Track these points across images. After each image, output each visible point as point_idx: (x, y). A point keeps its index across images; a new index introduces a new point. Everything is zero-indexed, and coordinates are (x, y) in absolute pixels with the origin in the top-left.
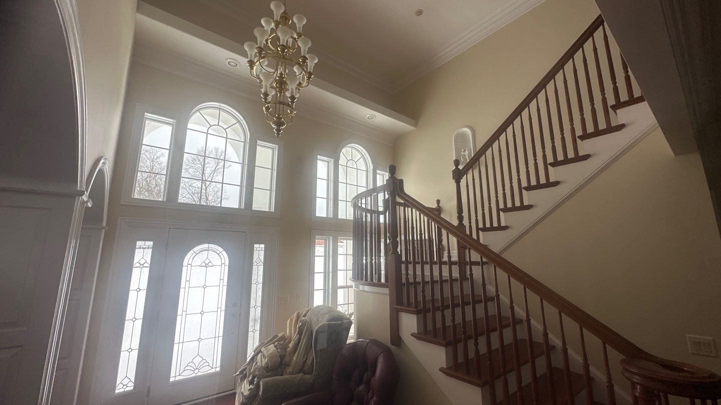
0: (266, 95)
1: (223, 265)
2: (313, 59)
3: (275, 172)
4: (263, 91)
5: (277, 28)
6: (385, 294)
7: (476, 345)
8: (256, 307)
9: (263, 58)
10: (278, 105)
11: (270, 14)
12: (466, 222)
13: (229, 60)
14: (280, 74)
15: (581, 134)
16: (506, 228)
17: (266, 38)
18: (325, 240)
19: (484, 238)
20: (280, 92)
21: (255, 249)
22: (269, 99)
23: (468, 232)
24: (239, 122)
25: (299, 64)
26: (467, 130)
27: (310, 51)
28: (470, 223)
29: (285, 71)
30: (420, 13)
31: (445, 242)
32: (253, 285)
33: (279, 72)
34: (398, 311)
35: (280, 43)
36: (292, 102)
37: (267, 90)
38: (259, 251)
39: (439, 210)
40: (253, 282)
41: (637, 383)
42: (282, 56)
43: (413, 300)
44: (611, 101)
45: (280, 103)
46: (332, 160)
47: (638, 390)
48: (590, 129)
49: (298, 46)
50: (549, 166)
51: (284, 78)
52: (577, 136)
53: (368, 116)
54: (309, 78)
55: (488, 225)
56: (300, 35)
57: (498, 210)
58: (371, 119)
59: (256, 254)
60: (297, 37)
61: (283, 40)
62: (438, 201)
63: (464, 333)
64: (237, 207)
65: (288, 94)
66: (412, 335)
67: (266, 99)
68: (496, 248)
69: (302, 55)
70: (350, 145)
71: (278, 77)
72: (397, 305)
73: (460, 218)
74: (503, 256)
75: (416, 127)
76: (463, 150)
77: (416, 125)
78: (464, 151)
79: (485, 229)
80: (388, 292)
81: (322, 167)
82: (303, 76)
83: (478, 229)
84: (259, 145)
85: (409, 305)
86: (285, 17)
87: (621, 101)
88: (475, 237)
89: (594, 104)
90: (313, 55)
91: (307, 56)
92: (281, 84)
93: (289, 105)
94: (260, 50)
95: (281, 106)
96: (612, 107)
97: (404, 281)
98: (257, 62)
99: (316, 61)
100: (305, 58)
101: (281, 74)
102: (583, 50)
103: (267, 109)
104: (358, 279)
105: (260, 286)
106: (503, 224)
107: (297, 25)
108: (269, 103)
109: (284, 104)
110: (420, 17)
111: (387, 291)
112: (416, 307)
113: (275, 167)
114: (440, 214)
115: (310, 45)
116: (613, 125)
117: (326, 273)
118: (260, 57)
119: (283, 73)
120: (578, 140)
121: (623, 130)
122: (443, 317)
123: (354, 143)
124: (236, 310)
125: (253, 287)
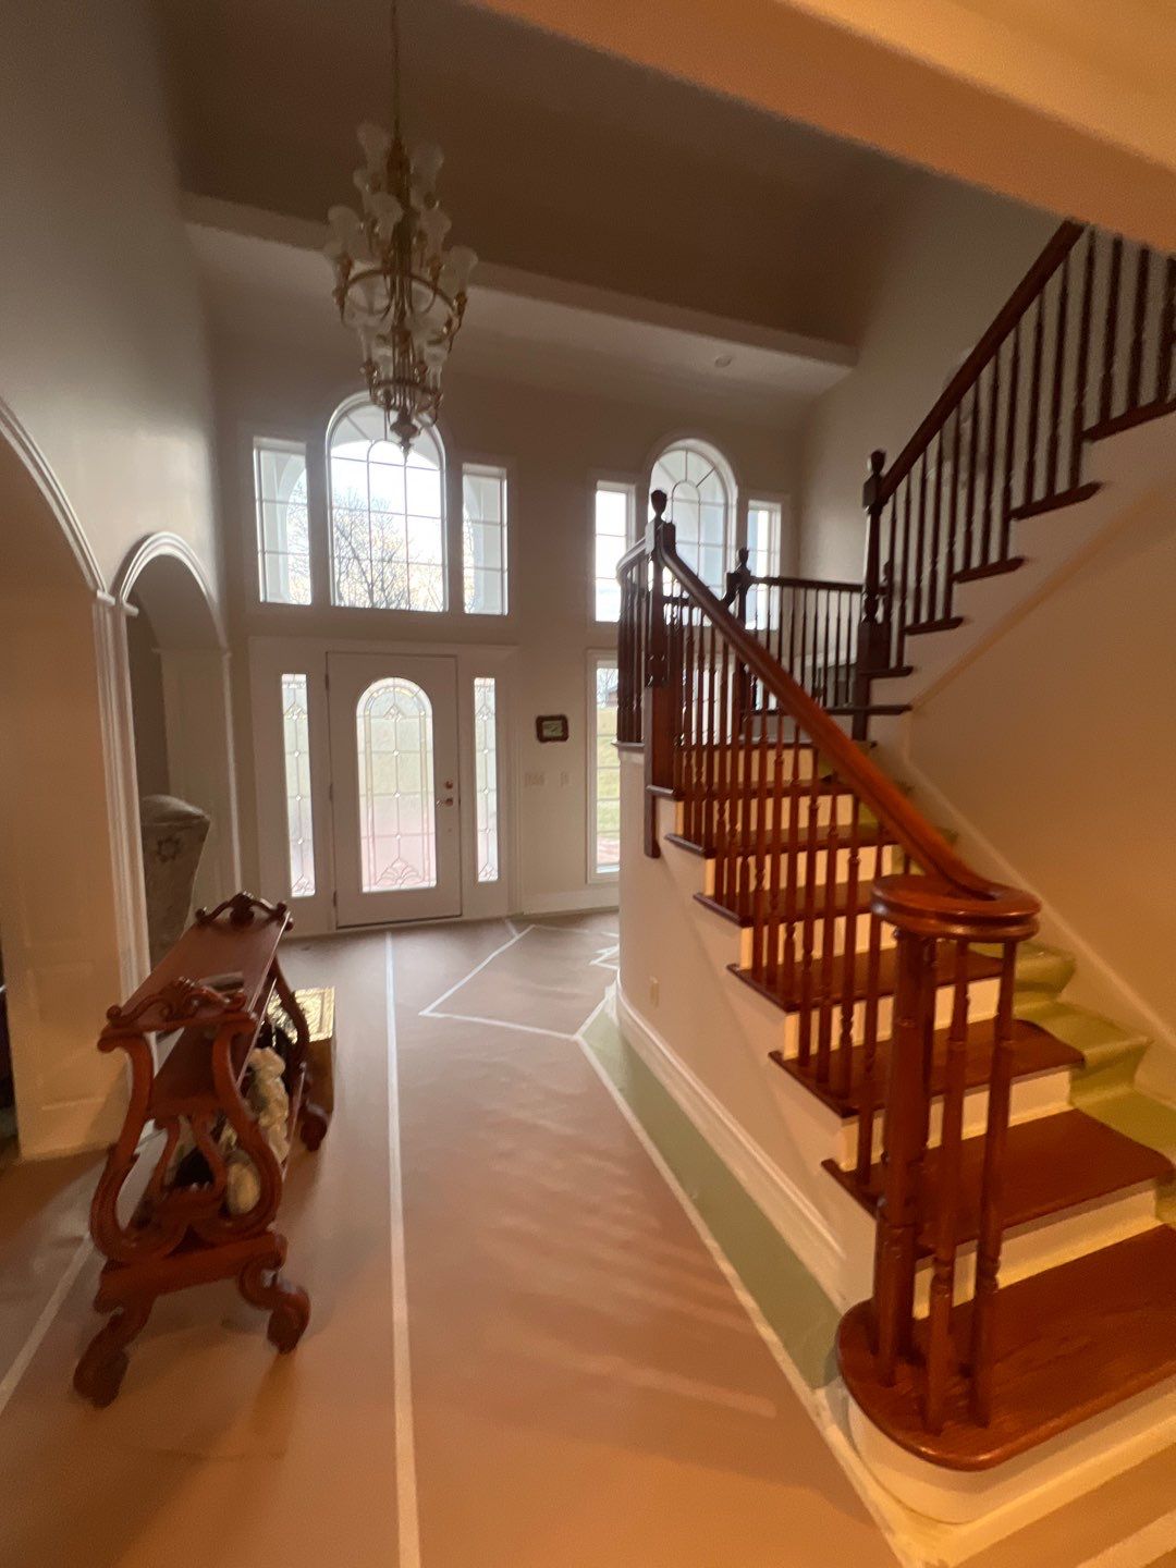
1: (422, 717)
3: (506, 530)
16: (959, 621)
21: (476, 687)
32: (477, 753)
34: (654, 796)
38: (484, 691)
40: (478, 748)
46: (634, 487)
55: (924, 618)
57: (951, 577)
59: (478, 698)
64: (439, 609)
66: (666, 838)
70: (682, 444)
72: (653, 785)
79: (916, 627)
80: (643, 761)
81: (610, 507)
83: (903, 630)
84: (466, 473)
106: (954, 613)
113: (505, 520)
123: (688, 437)
124: (452, 793)
125: (479, 757)
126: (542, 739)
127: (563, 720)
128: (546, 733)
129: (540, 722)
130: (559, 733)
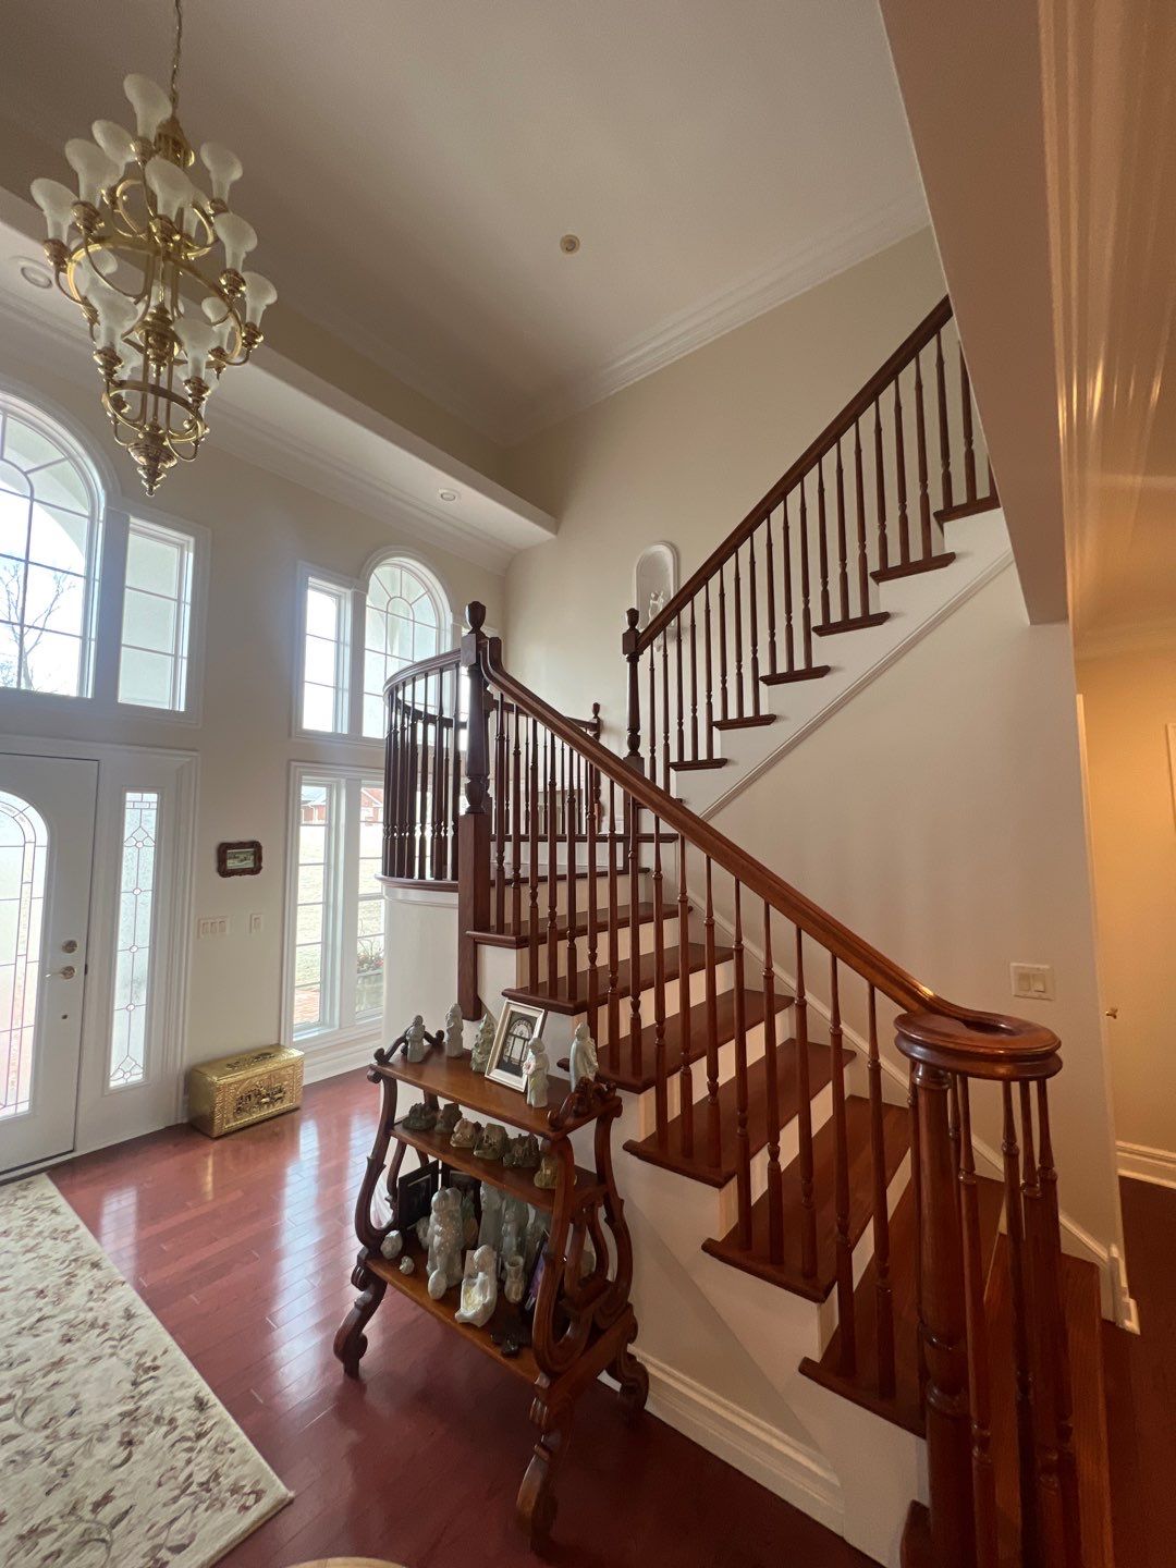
0: (111, 359)
1: (29, 847)
2: (259, 292)
3: (188, 608)
4: (100, 344)
5: (144, 162)
6: (450, 907)
7: (636, 1006)
8: (135, 949)
9: (99, 240)
10: (151, 397)
11: (123, 117)
12: (644, 750)
13: (24, 263)
14: (157, 307)
15: (877, 568)
16: (722, 763)
17: (109, 182)
18: (329, 787)
19: (679, 785)
20: (159, 360)
21: (128, 805)
22: (123, 373)
23: (647, 775)
24: (70, 457)
25: (218, 290)
26: (665, 553)
27: (252, 262)
28: (653, 751)
29: (174, 305)
30: (571, 245)
31: (605, 798)
32: (123, 897)
33: (153, 303)
34: (476, 943)
35: (155, 211)
36: (199, 400)
37: (112, 345)
38: (141, 813)
39: (597, 727)
40: (123, 888)
41: (920, 1061)
42: (163, 253)
43: (509, 918)
44: (937, 504)
45: (157, 390)
46: (349, 592)
47: (920, 1074)
48: (894, 560)
49: (217, 239)
50: (813, 634)
51: (170, 322)
52: (869, 572)
53: (441, 491)
54: (249, 342)
55: (688, 757)
56: (220, 208)
57: (711, 724)
58: (448, 499)
59: (130, 818)
60: (212, 212)
61: (167, 205)
62: (596, 708)
63: (613, 983)
64: (73, 693)
65: (183, 374)
66: (503, 994)
67: (110, 373)
68: (698, 808)
69: (228, 266)
70: (396, 560)
71: (152, 314)
72: (475, 930)
73: (634, 742)
74: (711, 823)
75: (556, 533)
76: (653, 595)
77: (555, 530)
78: (656, 598)
79: (681, 766)
80: (456, 902)
81: (322, 609)
82: (232, 335)
83: (668, 765)
84: (134, 530)
85: (501, 928)
86: (172, 142)
87: (954, 505)
88: (660, 783)
89: (906, 506)
90: (262, 278)
91: (245, 275)
92: (161, 335)
93: (185, 403)
94: (91, 215)
95: (163, 401)
96: (937, 515)
97: (493, 875)
98: (77, 249)
99: (272, 298)
100: (236, 282)
101: (161, 308)
102: (897, 384)
103: (118, 403)
104: (392, 875)
105: (147, 898)
106: (717, 755)
107: (213, 176)
108: (121, 385)
109: (171, 396)
110: (569, 255)
111: (454, 898)
112: (517, 933)
113: (188, 596)
114: (597, 736)
115: (251, 244)
116: (935, 553)
117: (329, 865)
118: (88, 236)
119: (168, 308)
120: (871, 581)
121: (951, 566)
122: (572, 951)
124: (75, 959)
125: (125, 901)
126: (224, 872)
127: (255, 846)
128: (231, 864)
129: (223, 850)
130: (249, 864)
